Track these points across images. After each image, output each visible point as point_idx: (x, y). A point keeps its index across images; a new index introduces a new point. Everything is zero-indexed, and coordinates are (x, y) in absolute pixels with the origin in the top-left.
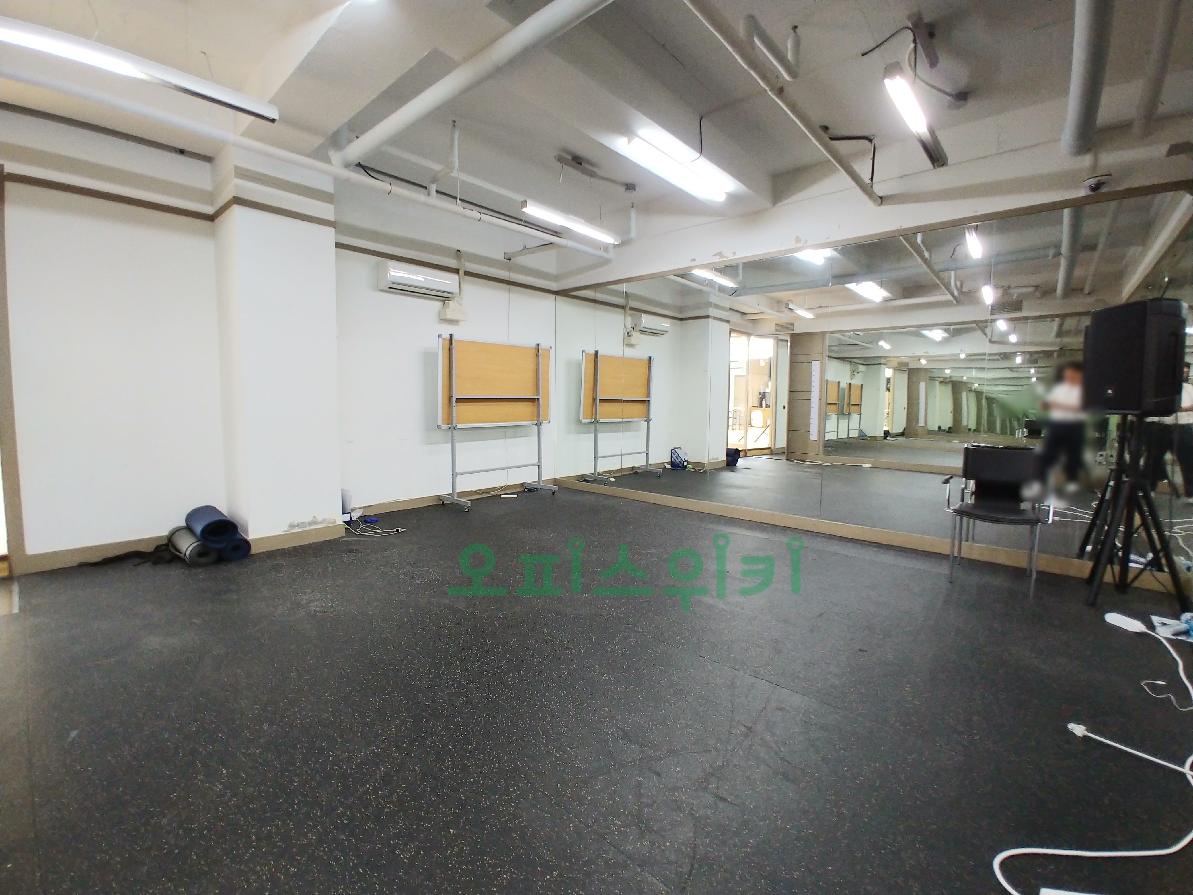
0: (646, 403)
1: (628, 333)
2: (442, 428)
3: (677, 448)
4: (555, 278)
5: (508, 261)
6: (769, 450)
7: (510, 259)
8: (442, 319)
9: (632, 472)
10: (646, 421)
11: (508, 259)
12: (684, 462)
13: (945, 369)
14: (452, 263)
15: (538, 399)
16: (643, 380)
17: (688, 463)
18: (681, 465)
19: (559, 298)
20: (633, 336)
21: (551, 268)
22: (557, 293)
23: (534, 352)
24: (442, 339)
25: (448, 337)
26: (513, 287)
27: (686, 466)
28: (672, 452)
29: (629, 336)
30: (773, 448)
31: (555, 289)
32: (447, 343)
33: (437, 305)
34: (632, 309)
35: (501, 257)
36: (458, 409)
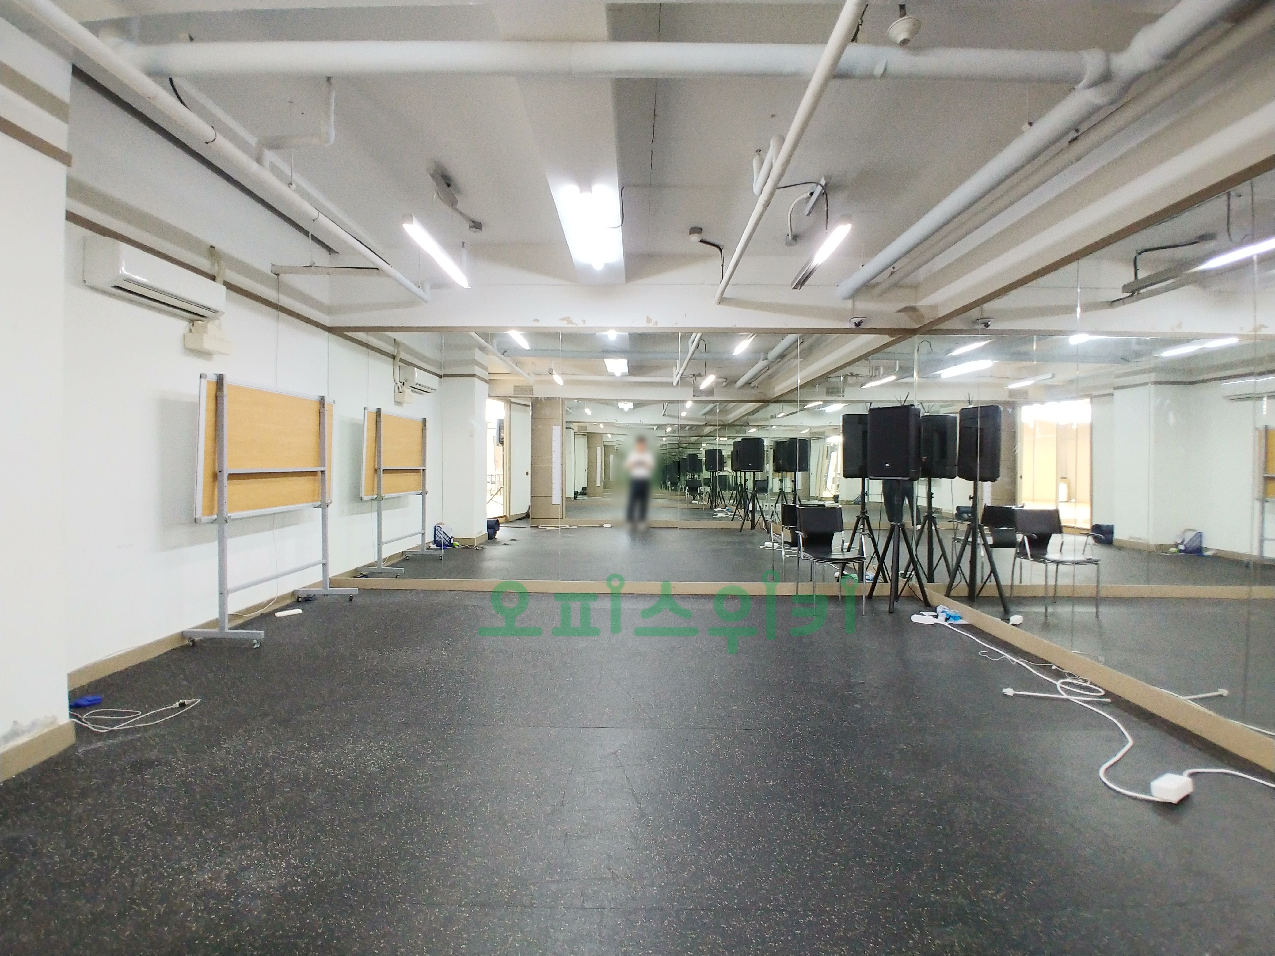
0: (420, 472)
1: (398, 388)
2: (203, 522)
3: (440, 524)
4: (329, 310)
5: (276, 276)
6: (504, 518)
7: (277, 275)
8: (188, 349)
9: (401, 559)
10: (421, 494)
11: (276, 274)
12: (450, 539)
13: (607, 434)
14: (204, 264)
15: (322, 472)
16: (417, 447)
17: (455, 540)
18: (447, 543)
19: (331, 336)
20: (405, 393)
21: (324, 297)
22: (330, 330)
23: (316, 407)
24: (206, 380)
25: (214, 378)
26: (281, 314)
27: (452, 543)
28: (435, 529)
29: (401, 392)
30: (508, 516)
31: (328, 324)
32: (213, 388)
33: (180, 326)
34: (402, 360)
35: (266, 268)
36: (231, 489)
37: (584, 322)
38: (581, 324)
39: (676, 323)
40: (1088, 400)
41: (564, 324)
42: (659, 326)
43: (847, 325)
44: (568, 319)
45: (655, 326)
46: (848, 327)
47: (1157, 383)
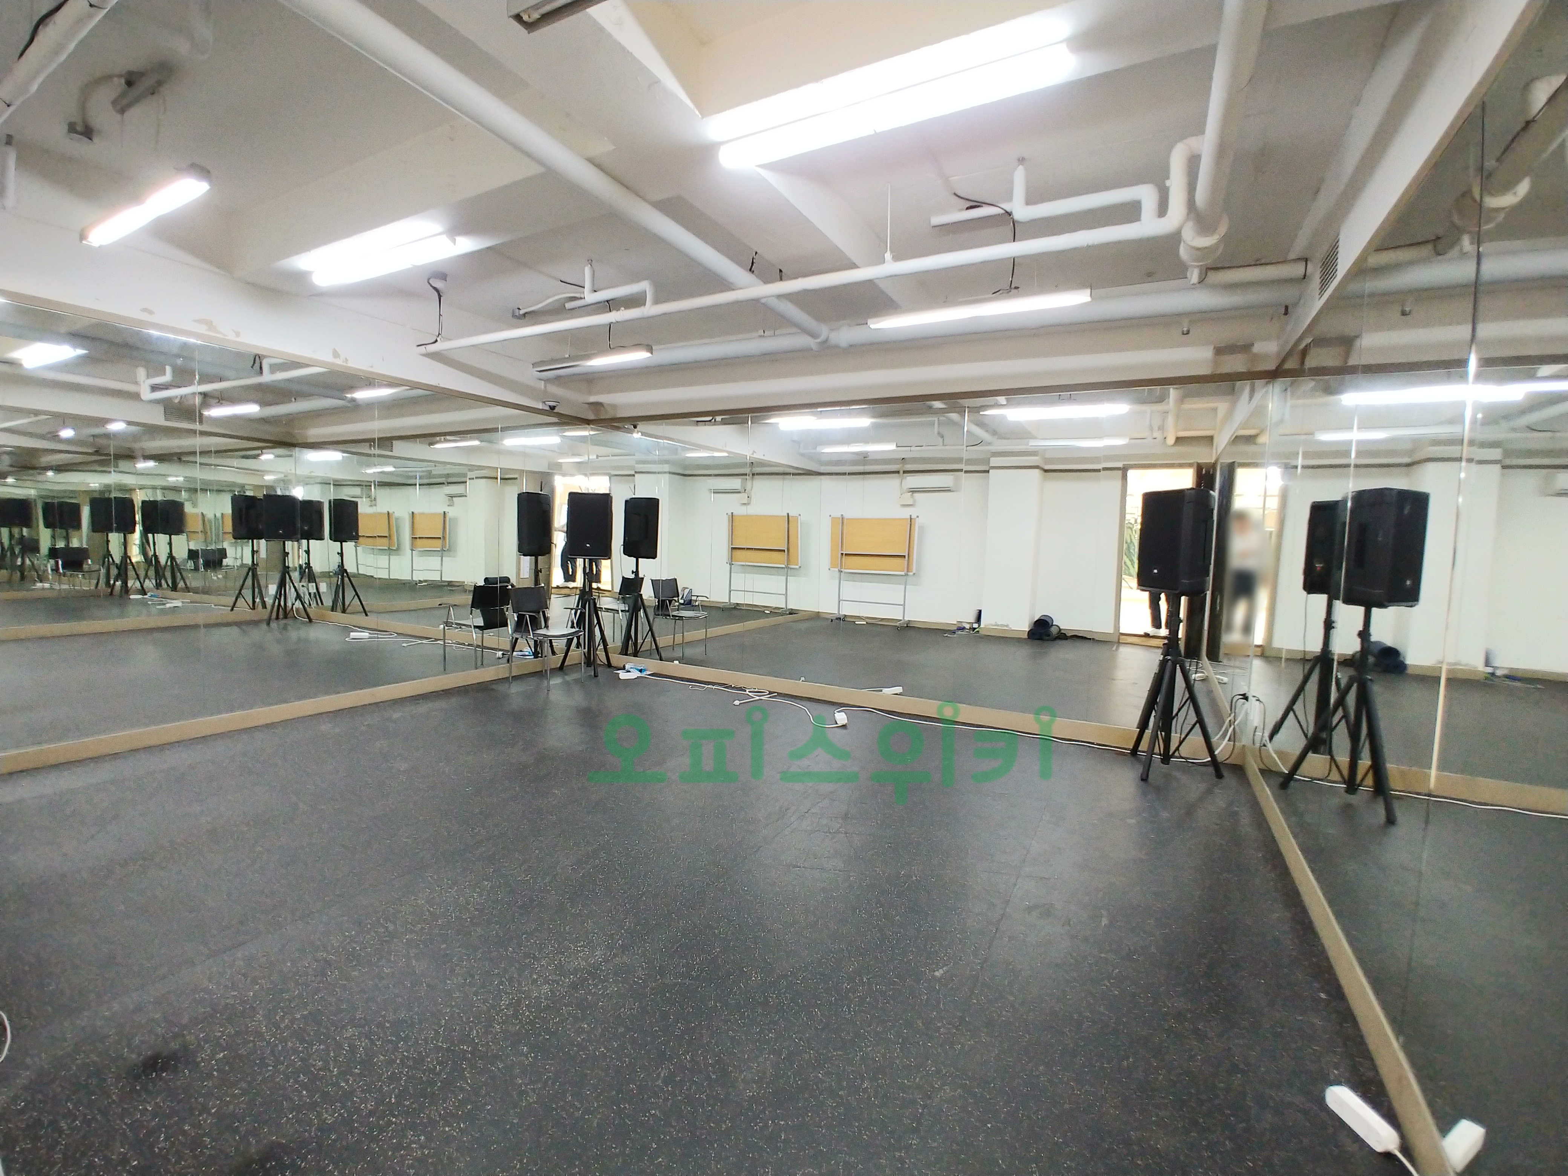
34: (908, 472)
37: (238, 334)
38: (231, 337)
39: (372, 367)
40: (607, 478)
41: (202, 329)
42: (350, 364)
43: (540, 406)
44: (209, 323)
45: (344, 364)
46: (541, 408)
47: (670, 473)
